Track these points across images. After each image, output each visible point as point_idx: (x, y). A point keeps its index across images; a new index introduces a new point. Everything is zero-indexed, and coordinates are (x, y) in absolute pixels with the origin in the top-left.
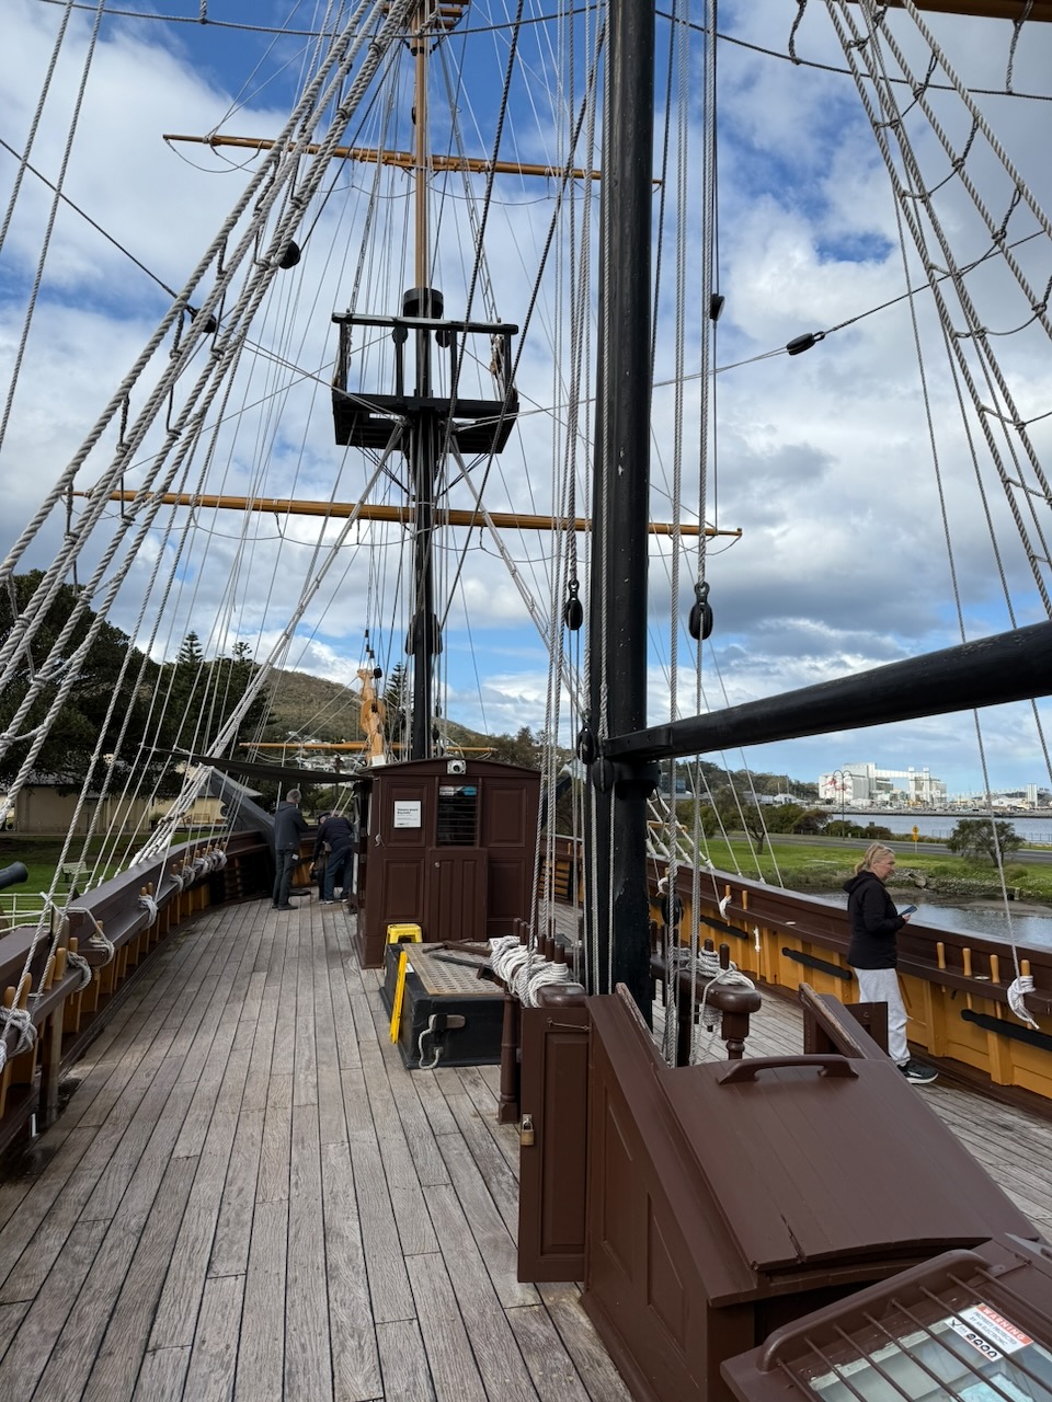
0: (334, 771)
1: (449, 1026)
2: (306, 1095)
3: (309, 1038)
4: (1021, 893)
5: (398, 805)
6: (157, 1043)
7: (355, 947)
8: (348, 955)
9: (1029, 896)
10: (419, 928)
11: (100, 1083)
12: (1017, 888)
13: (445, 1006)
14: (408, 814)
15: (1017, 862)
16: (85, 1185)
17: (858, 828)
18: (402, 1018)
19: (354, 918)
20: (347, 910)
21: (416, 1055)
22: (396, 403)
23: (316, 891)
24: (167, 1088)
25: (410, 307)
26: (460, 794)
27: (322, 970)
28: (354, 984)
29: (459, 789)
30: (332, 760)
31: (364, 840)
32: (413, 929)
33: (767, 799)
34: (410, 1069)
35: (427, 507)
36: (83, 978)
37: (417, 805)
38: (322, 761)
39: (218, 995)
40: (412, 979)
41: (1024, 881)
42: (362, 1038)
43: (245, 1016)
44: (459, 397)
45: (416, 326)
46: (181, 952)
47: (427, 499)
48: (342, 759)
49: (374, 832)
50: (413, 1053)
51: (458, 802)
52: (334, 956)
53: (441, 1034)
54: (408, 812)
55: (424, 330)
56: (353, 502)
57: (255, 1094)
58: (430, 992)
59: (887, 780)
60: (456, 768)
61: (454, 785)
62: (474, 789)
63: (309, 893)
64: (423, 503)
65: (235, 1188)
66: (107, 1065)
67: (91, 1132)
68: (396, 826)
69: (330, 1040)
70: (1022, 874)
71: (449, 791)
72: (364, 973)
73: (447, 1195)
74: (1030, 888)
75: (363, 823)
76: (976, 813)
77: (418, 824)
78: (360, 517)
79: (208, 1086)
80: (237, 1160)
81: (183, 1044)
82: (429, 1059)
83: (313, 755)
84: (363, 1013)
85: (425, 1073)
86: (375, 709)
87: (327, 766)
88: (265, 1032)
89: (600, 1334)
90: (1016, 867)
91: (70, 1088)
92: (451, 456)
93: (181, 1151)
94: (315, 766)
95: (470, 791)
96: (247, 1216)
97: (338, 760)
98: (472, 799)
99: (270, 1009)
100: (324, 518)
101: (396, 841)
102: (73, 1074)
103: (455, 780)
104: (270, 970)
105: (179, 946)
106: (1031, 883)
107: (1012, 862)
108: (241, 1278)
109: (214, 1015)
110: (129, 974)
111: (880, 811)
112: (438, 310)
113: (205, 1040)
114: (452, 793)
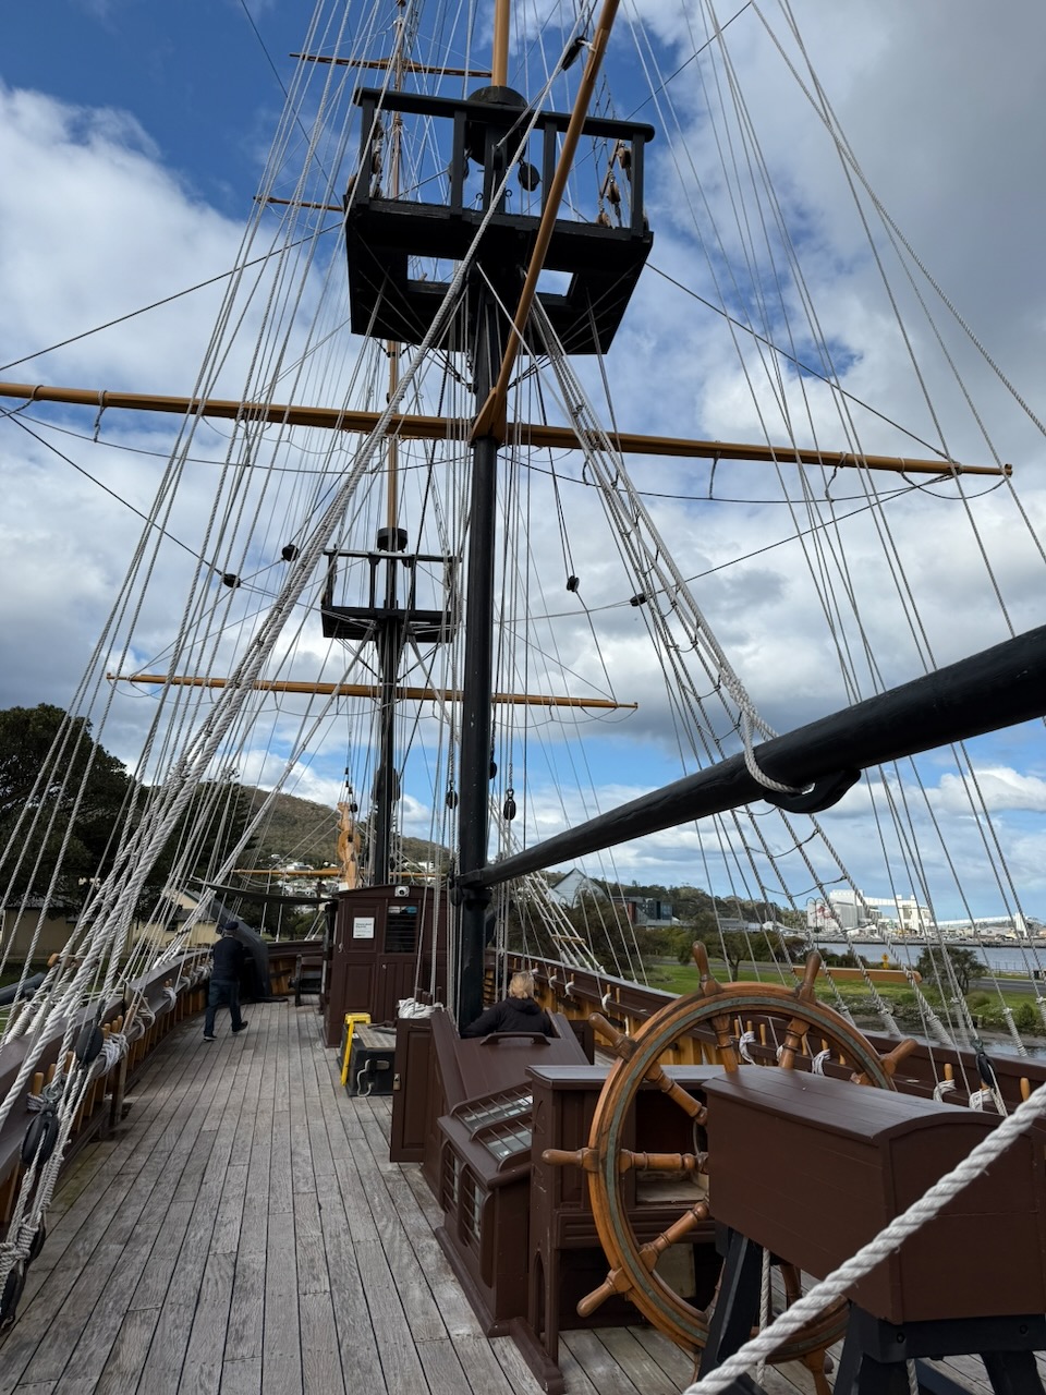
0: (316, 896)
1: (379, 1068)
2: (282, 1105)
3: (285, 1083)
4: (983, 1020)
5: (357, 921)
6: (179, 1086)
7: (321, 1035)
8: (316, 1040)
9: (991, 1024)
10: (368, 1015)
11: (146, 1104)
12: (980, 1016)
13: (376, 1055)
14: (364, 928)
15: (981, 990)
16: (151, 1141)
17: (834, 956)
18: (349, 1066)
19: (322, 1017)
20: (317, 1012)
21: (356, 1087)
22: (371, 612)
23: (292, 999)
24: (191, 1106)
25: (382, 542)
26: (404, 912)
27: (295, 1049)
28: (319, 1056)
29: (403, 908)
30: (314, 884)
31: (331, 949)
32: (365, 1017)
33: (755, 926)
34: (351, 1096)
35: (391, 688)
36: (139, 1030)
37: (371, 920)
38: (304, 884)
39: (218, 1062)
40: (356, 1042)
41: (987, 1008)
42: (321, 1082)
43: (240, 1072)
44: (417, 608)
45: (387, 557)
46: (187, 1038)
47: (391, 681)
48: (324, 882)
49: (338, 942)
50: (354, 1088)
51: (403, 918)
52: (304, 1040)
53: (373, 1073)
54: (364, 926)
55: (392, 561)
56: (335, 682)
57: (250, 1107)
58: (367, 1046)
59: (875, 908)
60: (402, 892)
61: (400, 905)
62: (415, 908)
63: (286, 1000)
64: (388, 684)
65: (240, 1141)
66: (148, 1096)
67: (147, 1124)
68: (355, 937)
69: (300, 1084)
70: (984, 1002)
71: (396, 910)
72: (327, 1051)
73: (362, 1143)
74: (992, 1016)
75: (331, 937)
76: (963, 942)
77: (371, 936)
78: (339, 694)
79: (220, 1102)
80: (239, 1131)
81: (198, 1087)
82: (364, 1091)
83: (295, 879)
84: (324, 1070)
85: (362, 1098)
86: (350, 840)
87: (309, 889)
88: (255, 1080)
89: (425, 1178)
90: (979, 995)
91: (128, 1106)
92: (409, 646)
93: (205, 1128)
94: (296, 890)
95: (412, 909)
96: (248, 1149)
97: (320, 884)
98: (414, 917)
99: (258, 1069)
100: (311, 695)
101: (355, 948)
102: (126, 1100)
103: (401, 901)
104: (256, 1049)
105: (185, 1035)
106: (992, 1011)
107: (976, 989)
108: (246, 1167)
109: (218, 1072)
110: (151, 1050)
111: (867, 940)
112: (403, 543)
113: (212, 1085)
114: (398, 912)
